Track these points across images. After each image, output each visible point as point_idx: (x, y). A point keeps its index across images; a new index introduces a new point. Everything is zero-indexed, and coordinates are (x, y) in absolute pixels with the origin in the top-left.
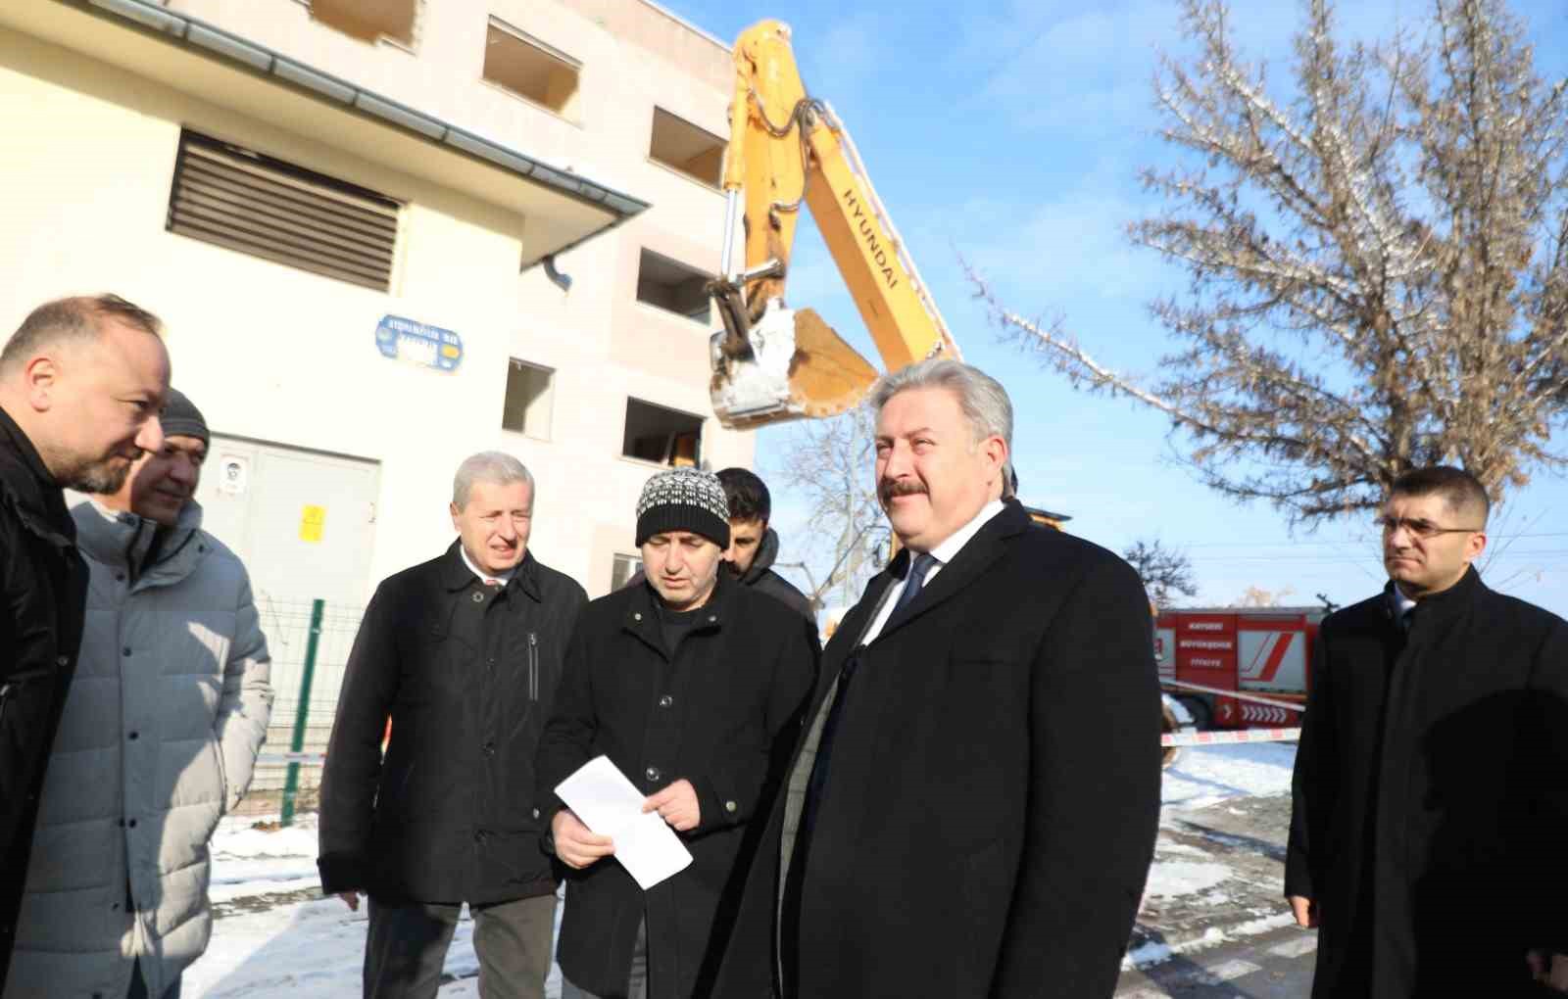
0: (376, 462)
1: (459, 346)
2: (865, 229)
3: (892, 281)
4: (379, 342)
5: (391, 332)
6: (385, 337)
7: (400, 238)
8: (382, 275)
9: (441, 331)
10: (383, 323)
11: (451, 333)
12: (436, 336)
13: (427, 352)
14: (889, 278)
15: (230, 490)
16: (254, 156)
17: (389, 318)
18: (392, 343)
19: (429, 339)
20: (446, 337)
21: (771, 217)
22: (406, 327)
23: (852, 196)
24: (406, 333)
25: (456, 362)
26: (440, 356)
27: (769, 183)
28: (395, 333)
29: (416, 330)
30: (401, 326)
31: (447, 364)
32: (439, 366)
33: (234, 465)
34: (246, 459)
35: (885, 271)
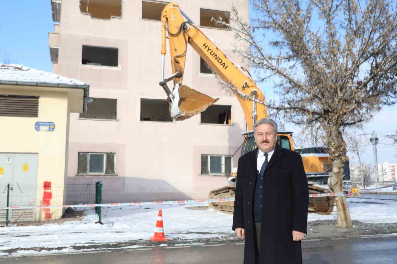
0: (37, 153)
1: (54, 125)
2: (212, 53)
3: (225, 67)
4: (36, 128)
5: (38, 126)
6: (37, 127)
7: (40, 104)
8: (36, 113)
9: (49, 123)
10: (36, 124)
11: (52, 123)
12: (48, 124)
13: (47, 128)
14: (224, 66)
15: (9, 163)
16: (8, 96)
17: (37, 122)
18: (39, 128)
19: (47, 125)
20: (51, 124)
21: (175, 60)
22: (42, 124)
23: (206, 45)
24: (41, 125)
25: (53, 129)
26: (50, 128)
27: (174, 50)
28: (39, 125)
29: (44, 124)
30: (40, 124)
31: (51, 130)
32: (49, 130)
33: (9, 158)
34: (11, 157)
35: (222, 64)
